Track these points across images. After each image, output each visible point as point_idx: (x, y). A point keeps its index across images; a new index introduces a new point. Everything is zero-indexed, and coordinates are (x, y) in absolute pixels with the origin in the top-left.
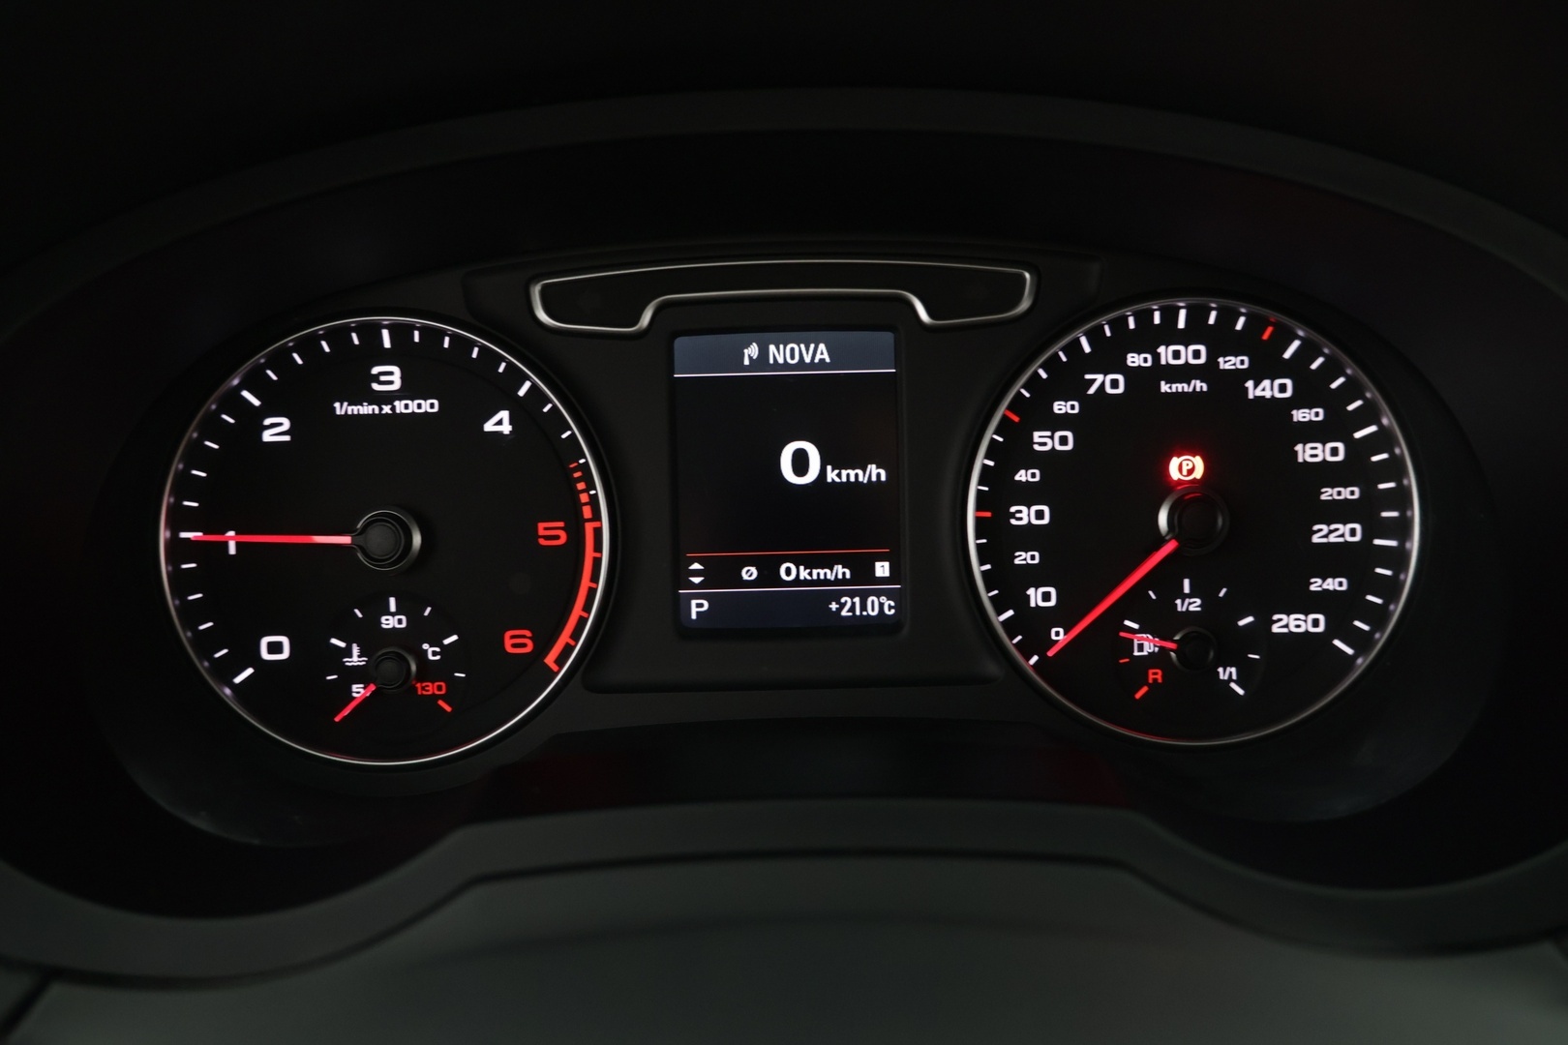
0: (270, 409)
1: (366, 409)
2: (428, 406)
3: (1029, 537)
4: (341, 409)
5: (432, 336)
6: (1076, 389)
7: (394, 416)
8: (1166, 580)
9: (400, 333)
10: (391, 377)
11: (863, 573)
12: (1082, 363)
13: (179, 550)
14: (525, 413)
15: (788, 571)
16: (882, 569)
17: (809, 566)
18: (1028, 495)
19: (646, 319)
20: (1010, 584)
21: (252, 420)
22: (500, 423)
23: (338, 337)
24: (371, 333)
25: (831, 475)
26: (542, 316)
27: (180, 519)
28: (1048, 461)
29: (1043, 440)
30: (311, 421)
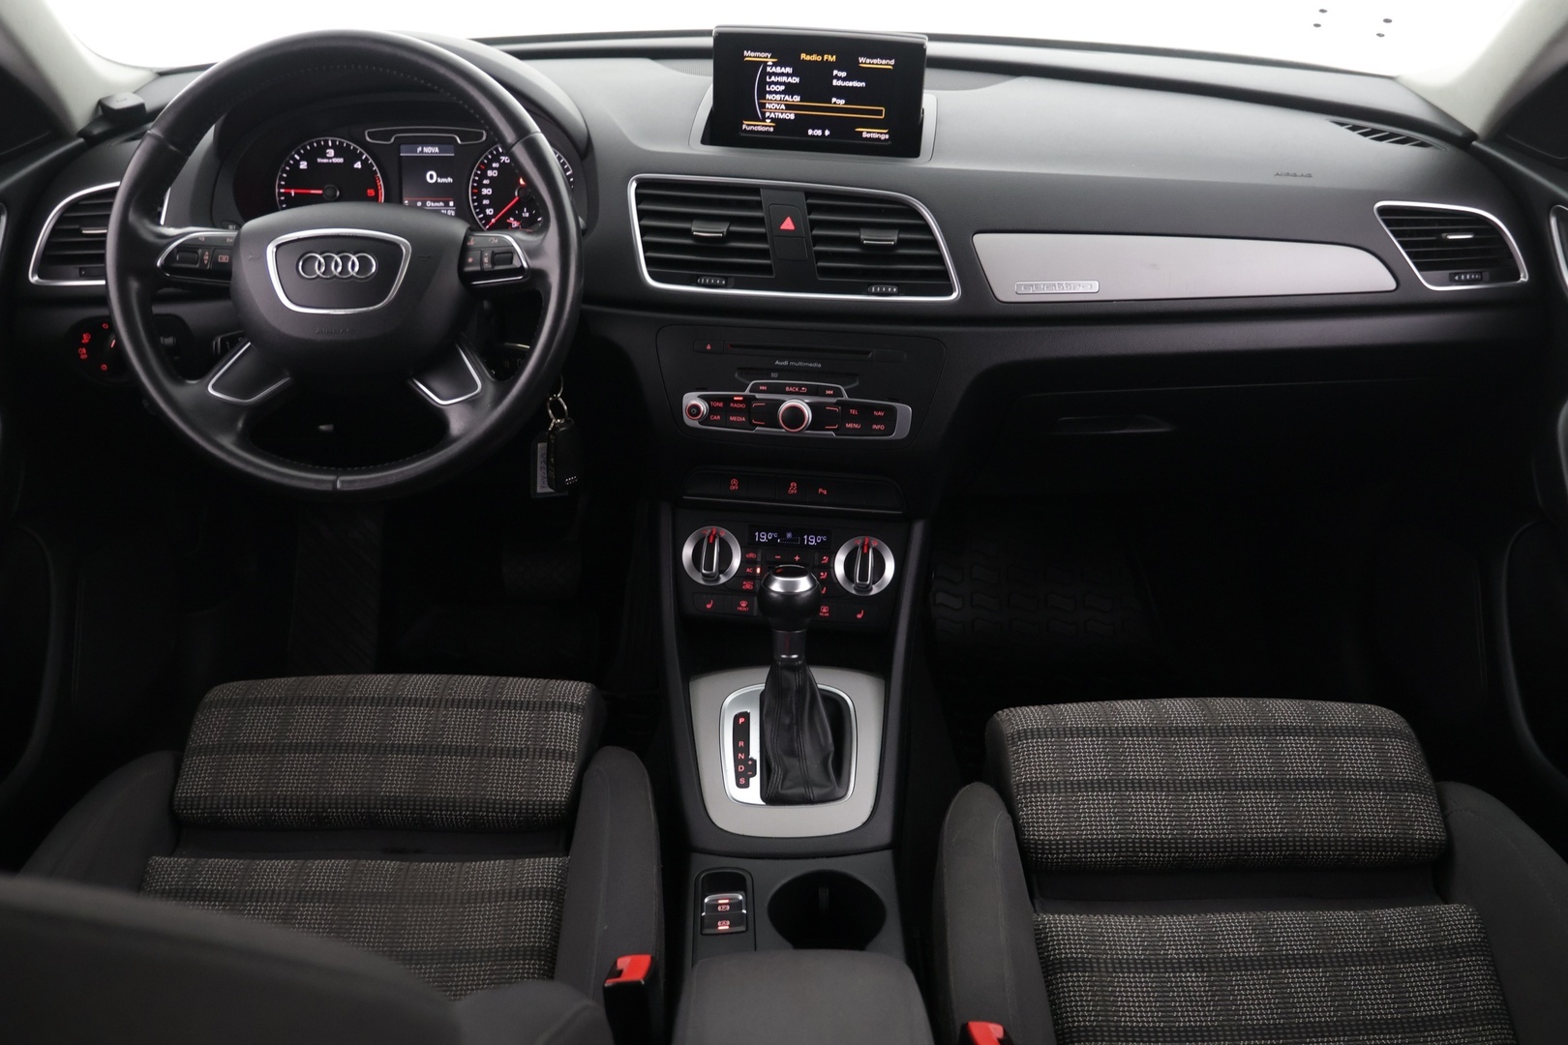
0: (301, 159)
1: (325, 161)
2: (341, 160)
3: (486, 197)
4: (319, 160)
5: (341, 143)
6: (498, 160)
7: (332, 163)
8: (519, 206)
9: (333, 142)
10: (331, 153)
11: (447, 204)
12: (499, 154)
13: (280, 194)
14: (364, 162)
15: (429, 204)
16: (451, 204)
17: (434, 202)
18: (486, 186)
19: (392, 140)
20: (482, 208)
21: (297, 163)
22: (358, 165)
23: (318, 143)
24: (326, 142)
25: (439, 180)
26: (368, 139)
27: (280, 187)
28: (491, 178)
29: (490, 173)
30: (312, 163)
